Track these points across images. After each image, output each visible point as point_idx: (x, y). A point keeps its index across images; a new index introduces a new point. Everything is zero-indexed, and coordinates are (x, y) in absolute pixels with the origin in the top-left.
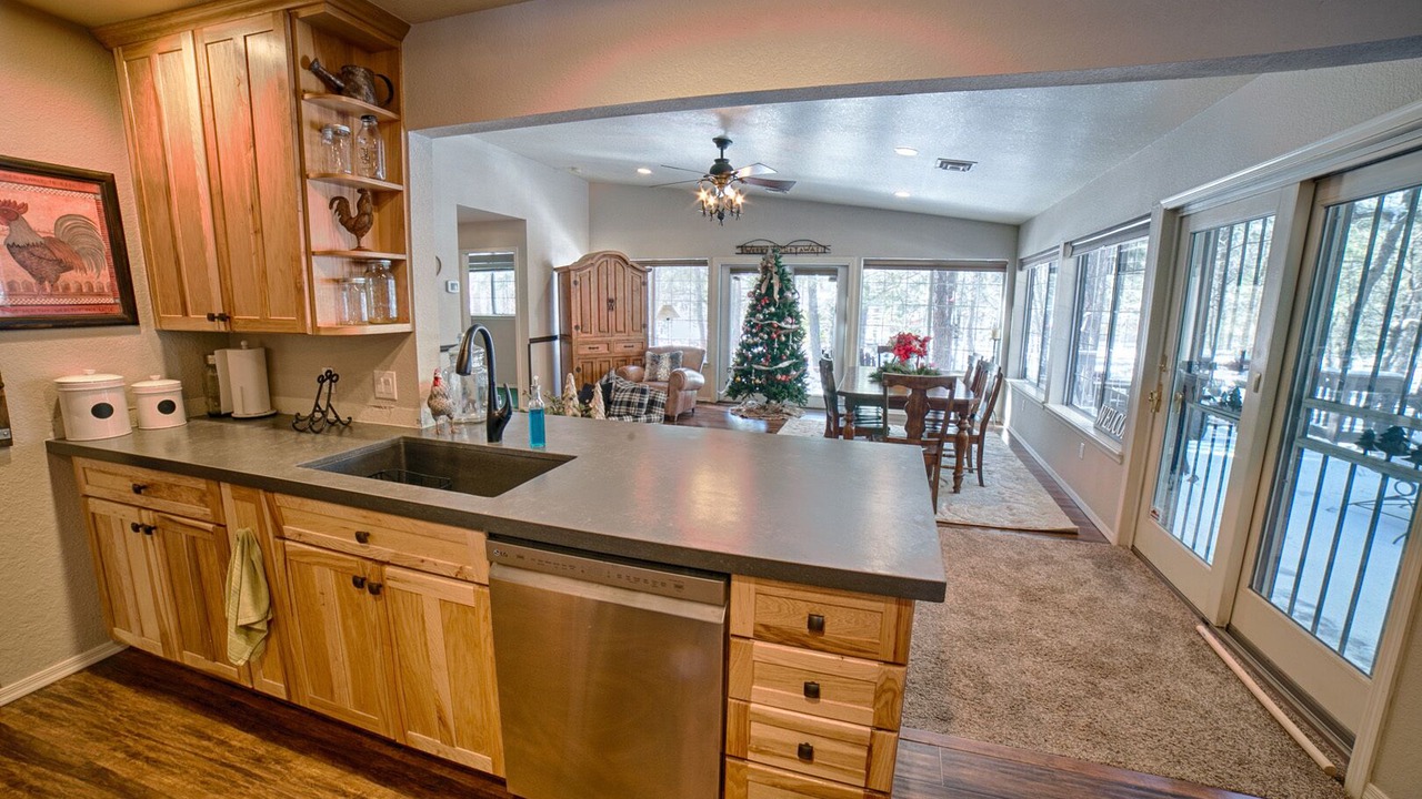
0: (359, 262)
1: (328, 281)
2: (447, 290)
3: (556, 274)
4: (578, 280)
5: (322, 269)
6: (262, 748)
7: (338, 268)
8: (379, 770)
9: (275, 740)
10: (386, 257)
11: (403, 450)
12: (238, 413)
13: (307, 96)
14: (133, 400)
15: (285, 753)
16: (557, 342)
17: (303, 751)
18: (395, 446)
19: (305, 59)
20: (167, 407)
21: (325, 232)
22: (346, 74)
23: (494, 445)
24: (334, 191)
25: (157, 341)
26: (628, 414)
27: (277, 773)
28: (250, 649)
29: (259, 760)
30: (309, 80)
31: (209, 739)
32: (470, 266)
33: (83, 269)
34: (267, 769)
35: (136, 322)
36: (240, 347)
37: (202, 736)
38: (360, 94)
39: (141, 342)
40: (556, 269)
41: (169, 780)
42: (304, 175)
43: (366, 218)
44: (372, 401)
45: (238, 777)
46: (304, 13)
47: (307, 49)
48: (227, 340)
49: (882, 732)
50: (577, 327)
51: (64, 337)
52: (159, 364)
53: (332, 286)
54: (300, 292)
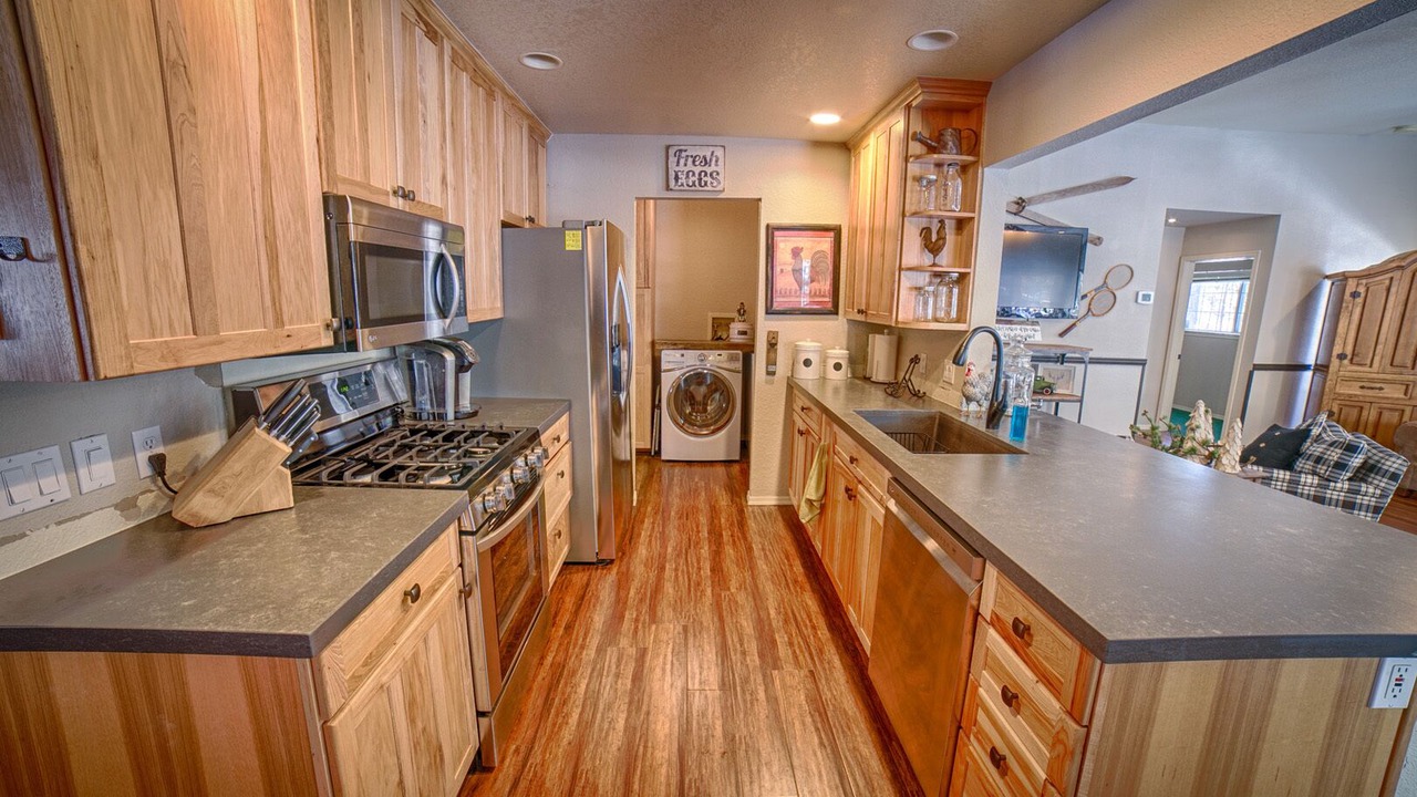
0: (936, 275)
1: (911, 289)
2: (1136, 301)
3: (1328, 283)
4: (1362, 290)
5: (907, 281)
6: (802, 578)
7: (923, 279)
8: (834, 623)
9: (808, 578)
10: (955, 271)
11: (937, 421)
12: (874, 379)
13: (911, 160)
14: (824, 361)
15: (807, 587)
16: (1308, 375)
17: (813, 591)
18: (932, 418)
19: (915, 133)
20: (838, 367)
21: (914, 253)
22: (939, 138)
23: (990, 432)
24: (924, 223)
25: (846, 326)
26: (1314, 473)
27: (797, 592)
28: (810, 517)
29: (796, 582)
30: (916, 148)
31: (788, 561)
32: (1196, 276)
33: (819, 282)
34: (795, 588)
35: (837, 314)
36: (883, 333)
37: (787, 558)
38: (946, 149)
39: (837, 327)
40: (1327, 277)
41: (764, 567)
42: (904, 216)
43: (941, 242)
44: (941, 384)
45: (784, 582)
46: (914, 104)
47: (917, 127)
48: (879, 329)
49: (1053, 789)
50: (1342, 357)
51: (806, 320)
52: (844, 341)
53: (914, 293)
54: (893, 296)
